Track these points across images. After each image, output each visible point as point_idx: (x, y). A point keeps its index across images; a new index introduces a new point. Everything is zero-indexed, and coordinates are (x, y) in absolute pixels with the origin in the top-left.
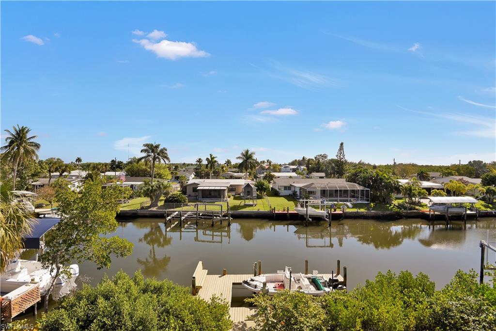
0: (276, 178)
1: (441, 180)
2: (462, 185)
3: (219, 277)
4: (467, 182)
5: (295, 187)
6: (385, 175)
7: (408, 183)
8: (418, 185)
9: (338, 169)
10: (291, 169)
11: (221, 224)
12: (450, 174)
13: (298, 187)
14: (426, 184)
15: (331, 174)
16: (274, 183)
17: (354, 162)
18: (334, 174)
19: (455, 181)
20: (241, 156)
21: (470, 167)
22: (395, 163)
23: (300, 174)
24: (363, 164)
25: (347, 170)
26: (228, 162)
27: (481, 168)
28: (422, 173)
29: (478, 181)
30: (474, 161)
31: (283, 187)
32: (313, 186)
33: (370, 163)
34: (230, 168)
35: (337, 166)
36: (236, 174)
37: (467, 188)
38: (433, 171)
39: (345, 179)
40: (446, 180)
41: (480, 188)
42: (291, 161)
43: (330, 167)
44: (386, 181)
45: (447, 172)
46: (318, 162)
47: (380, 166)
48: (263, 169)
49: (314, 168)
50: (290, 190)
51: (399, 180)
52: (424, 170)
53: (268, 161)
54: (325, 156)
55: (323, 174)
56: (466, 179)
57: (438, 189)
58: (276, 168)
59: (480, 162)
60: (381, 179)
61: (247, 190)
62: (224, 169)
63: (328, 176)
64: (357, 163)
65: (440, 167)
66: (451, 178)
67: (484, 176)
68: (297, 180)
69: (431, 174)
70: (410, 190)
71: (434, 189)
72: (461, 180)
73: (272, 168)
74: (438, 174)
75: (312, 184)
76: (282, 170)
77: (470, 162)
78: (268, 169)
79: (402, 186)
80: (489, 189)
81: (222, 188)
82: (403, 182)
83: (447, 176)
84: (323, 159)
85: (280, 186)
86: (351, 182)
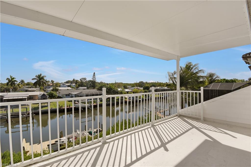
0: (60, 90)
1: (131, 89)
2: (138, 90)
3: (38, 144)
4: (139, 89)
5: (72, 94)
6: (113, 87)
7: (121, 90)
8: (124, 91)
9: (93, 85)
10: (67, 86)
11: (27, 119)
12: (134, 86)
13: (74, 94)
14: (127, 90)
15: (89, 87)
16: (59, 93)
17: (98, 82)
18: (91, 87)
19: (135, 89)
20: (36, 78)
21: (140, 84)
22: (116, 82)
23: (73, 88)
24: (102, 83)
25: (97, 85)
26: (22, 81)
27: (143, 84)
28: (125, 86)
29: (142, 88)
30: (141, 82)
31: (65, 95)
32: (82, 93)
33: (105, 82)
34: (24, 85)
35: (93, 83)
36: (30, 89)
37: (139, 91)
38: (128, 85)
39: (96, 90)
40: (133, 88)
41: (143, 91)
42: (65, 81)
43: (89, 84)
44: (113, 89)
45: (133, 85)
46: (82, 82)
47: (109, 84)
48: (49, 85)
49: (80, 85)
50: (69, 96)
51: (118, 89)
52: (125, 85)
53: (52, 81)
54: (85, 79)
55: (86, 88)
56: (139, 88)
57: (130, 92)
58: (57, 85)
59: (143, 82)
60: (111, 89)
61: (43, 98)
62: (20, 86)
63: (88, 88)
64: (100, 82)
65: (131, 84)
66: (134, 87)
67: (143, 87)
68: (73, 91)
69: (128, 87)
70: (122, 92)
71: (129, 92)
72: (137, 88)
73: (55, 85)
74: (130, 86)
75: (82, 92)
76: (61, 86)
77: (140, 82)
78: (52, 85)
79: (119, 91)
80: (145, 91)
81: (23, 98)
82: (119, 89)
83: (133, 87)
84: (84, 80)
85: (63, 94)
86: (99, 90)
